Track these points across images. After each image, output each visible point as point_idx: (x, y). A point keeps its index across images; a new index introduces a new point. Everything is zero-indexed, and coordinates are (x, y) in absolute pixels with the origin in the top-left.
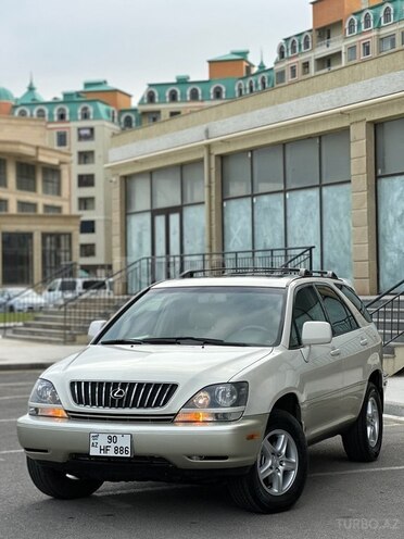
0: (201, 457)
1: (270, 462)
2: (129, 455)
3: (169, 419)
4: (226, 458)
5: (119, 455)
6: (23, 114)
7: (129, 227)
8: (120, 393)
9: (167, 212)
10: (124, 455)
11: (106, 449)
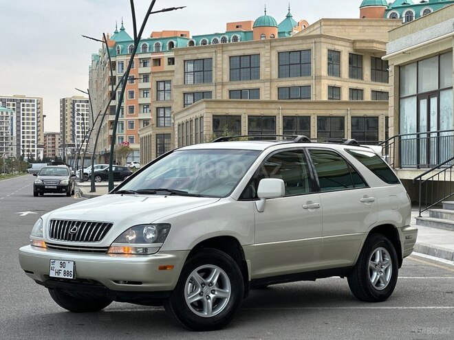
0: (125, 282)
1: (199, 290)
2: (72, 278)
3: (104, 251)
4: (141, 283)
5: (66, 277)
6: (394, 17)
7: (401, 109)
8: (75, 229)
9: (429, 96)
10: (69, 277)
11: (58, 272)
